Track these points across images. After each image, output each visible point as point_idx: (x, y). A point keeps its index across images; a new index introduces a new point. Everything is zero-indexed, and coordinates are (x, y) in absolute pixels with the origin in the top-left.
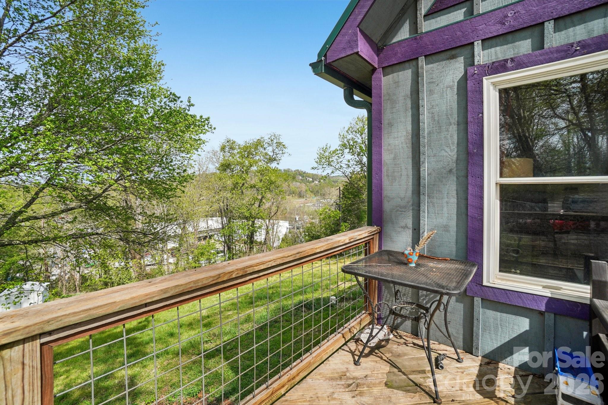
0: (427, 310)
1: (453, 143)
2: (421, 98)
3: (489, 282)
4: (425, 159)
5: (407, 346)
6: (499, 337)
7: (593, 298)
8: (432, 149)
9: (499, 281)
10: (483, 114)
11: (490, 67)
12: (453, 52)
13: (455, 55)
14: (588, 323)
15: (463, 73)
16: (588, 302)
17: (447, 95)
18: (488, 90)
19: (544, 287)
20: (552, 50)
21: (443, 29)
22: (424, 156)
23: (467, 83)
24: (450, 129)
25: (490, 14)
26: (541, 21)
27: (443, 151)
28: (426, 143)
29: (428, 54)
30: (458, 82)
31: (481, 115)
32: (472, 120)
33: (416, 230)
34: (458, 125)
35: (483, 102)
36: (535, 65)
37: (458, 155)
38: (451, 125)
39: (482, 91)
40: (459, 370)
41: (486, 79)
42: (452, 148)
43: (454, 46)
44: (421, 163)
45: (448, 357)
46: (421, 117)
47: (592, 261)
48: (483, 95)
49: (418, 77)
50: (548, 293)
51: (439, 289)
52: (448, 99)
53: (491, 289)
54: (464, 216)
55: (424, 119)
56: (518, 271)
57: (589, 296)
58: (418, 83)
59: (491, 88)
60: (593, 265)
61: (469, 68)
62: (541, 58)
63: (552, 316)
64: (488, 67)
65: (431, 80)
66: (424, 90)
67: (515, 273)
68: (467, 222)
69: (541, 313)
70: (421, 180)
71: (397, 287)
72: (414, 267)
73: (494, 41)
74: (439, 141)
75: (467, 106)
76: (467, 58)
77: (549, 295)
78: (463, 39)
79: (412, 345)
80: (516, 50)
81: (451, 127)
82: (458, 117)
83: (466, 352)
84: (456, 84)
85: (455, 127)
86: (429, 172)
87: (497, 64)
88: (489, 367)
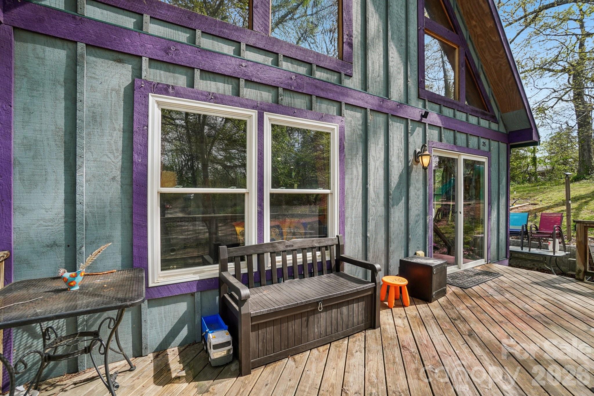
0: (96, 334)
1: (117, 150)
2: (79, 90)
3: (154, 282)
4: (83, 162)
5: (66, 391)
6: (163, 328)
7: (221, 272)
8: (92, 153)
9: (162, 279)
10: (147, 126)
11: (155, 86)
12: (121, 56)
13: (122, 60)
14: (218, 290)
15: (130, 82)
16: (218, 276)
17: (112, 98)
18: (153, 106)
19: (194, 273)
20: (199, 92)
21: (111, 27)
22: (81, 160)
23: (134, 93)
24: (115, 135)
25: (157, 39)
26: (193, 66)
27: (105, 157)
28: (84, 145)
29: (91, 44)
30: (124, 88)
31: (146, 128)
32: (137, 130)
33: (70, 247)
34: (123, 132)
35: (148, 116)
36: (188, 99)
37: (123, 163)
38: (115, 130)
39: (148, 106)
40: (134, 379)
41: (152, 96)
42: (116, 154)
43: (122, 51)
44: (77, 167)
45: (120, 373)
46: (78, 114)
47: (220, 247)
48: (148, 110)
49: (76, 65)
50: (197, 278)
51: (123, 304)
52: (113, 102)
53: (155, 288)
54: (128, 224)
55: (82, 117)
56: (175, 267)
57: (218, 271)
58: (76, 72)
59: (156, 105)
60: (221, 250)
61: (136, 79)
62: (192, 95)
63: (199, 293)
64: (154, 85)
65: (93, 75)
66: (83, 83)
67: (173, 268)
68: (133, 229)
69: (193, 295)
70: (77, 187)
71: (45, 325)
72: (79, 290)
73: (159, 64)
74: (100, 145)
75: (133, 115)
76: (135, 69)
77: (198, 279)
78: (132, 48)
79: (73, 386)
80: (176, 81)
81: (115, 132)
82: (123, 124)
83: (136, 357)
84: (123, 90)
85: (120, 134)
86: (88, 178)
87: (161, 86)
88: (158, 359)
